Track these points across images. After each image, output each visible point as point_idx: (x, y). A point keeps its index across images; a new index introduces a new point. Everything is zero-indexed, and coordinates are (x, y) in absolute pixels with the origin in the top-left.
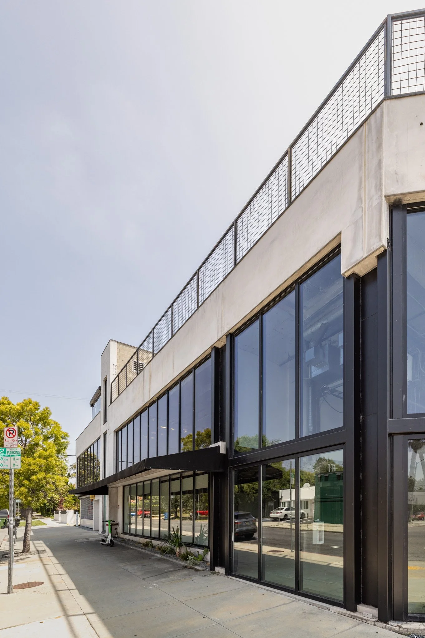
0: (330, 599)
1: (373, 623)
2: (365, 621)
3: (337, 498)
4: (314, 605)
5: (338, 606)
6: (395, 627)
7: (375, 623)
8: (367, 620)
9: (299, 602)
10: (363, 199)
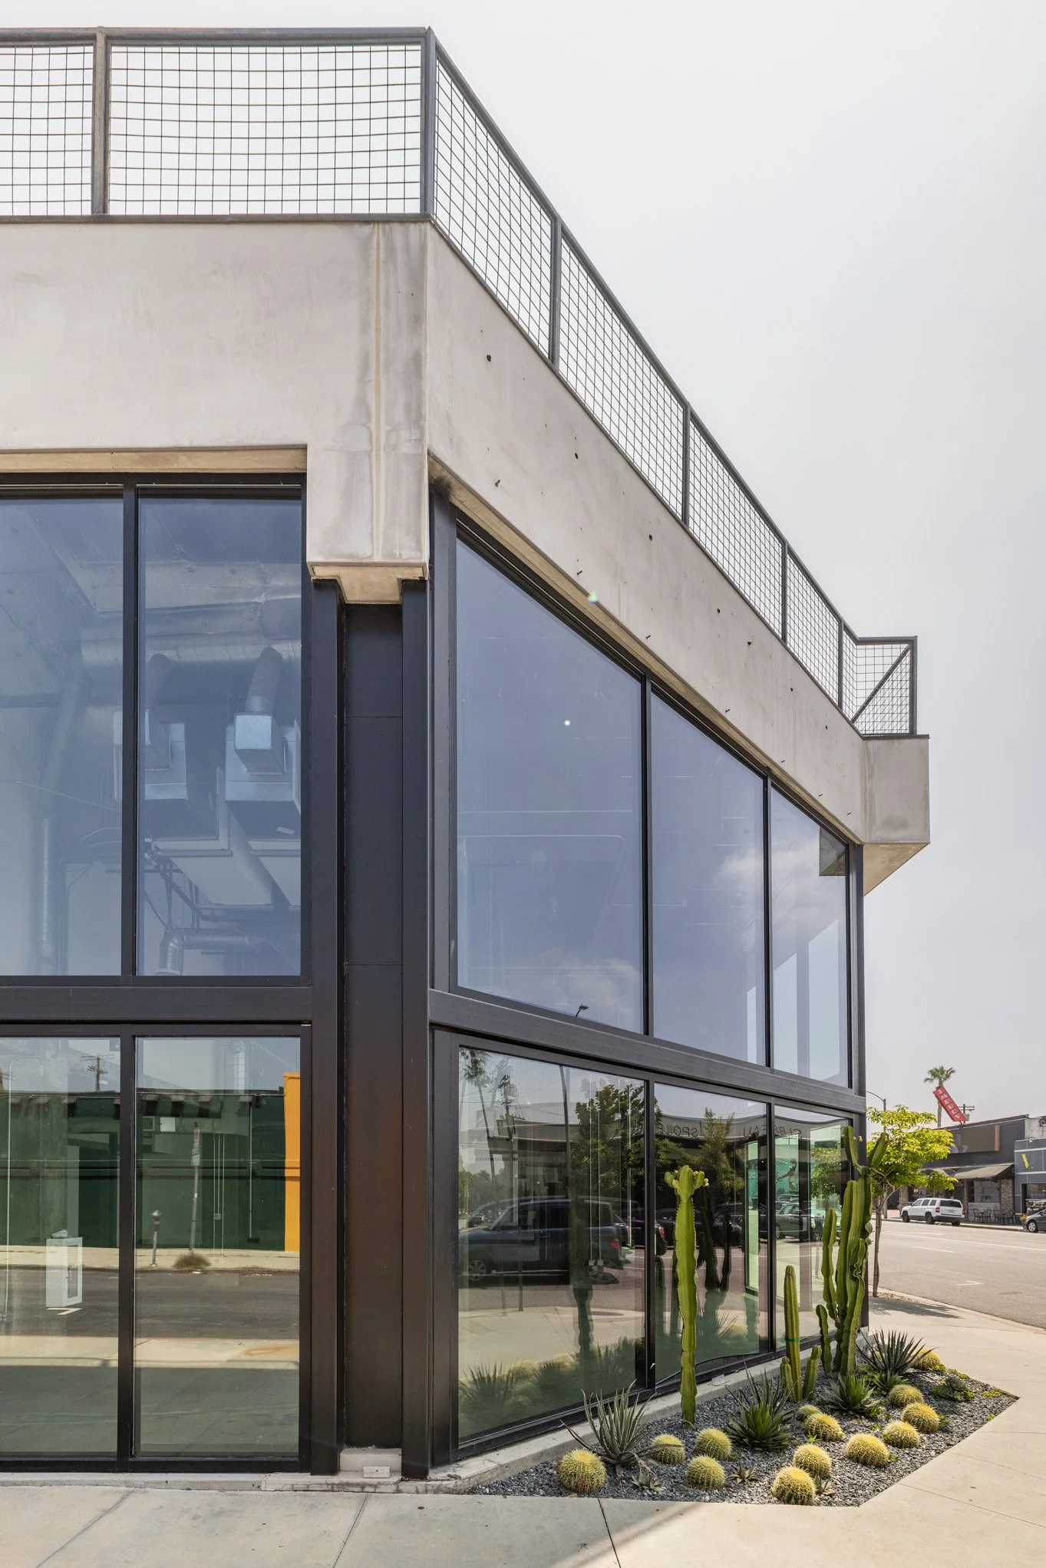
0: (252, 1457)
1: (394, 1488)
2: (372, 1490)
3: (239, 1168)
4: (206, 1486)
5: (280, 1471)
6: (446, 1482)
7: (398, 1487)
8: (375, 1486)
9: (145, 1492)
10: (373, 411)
